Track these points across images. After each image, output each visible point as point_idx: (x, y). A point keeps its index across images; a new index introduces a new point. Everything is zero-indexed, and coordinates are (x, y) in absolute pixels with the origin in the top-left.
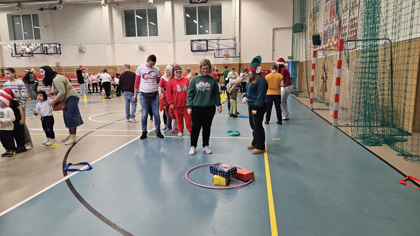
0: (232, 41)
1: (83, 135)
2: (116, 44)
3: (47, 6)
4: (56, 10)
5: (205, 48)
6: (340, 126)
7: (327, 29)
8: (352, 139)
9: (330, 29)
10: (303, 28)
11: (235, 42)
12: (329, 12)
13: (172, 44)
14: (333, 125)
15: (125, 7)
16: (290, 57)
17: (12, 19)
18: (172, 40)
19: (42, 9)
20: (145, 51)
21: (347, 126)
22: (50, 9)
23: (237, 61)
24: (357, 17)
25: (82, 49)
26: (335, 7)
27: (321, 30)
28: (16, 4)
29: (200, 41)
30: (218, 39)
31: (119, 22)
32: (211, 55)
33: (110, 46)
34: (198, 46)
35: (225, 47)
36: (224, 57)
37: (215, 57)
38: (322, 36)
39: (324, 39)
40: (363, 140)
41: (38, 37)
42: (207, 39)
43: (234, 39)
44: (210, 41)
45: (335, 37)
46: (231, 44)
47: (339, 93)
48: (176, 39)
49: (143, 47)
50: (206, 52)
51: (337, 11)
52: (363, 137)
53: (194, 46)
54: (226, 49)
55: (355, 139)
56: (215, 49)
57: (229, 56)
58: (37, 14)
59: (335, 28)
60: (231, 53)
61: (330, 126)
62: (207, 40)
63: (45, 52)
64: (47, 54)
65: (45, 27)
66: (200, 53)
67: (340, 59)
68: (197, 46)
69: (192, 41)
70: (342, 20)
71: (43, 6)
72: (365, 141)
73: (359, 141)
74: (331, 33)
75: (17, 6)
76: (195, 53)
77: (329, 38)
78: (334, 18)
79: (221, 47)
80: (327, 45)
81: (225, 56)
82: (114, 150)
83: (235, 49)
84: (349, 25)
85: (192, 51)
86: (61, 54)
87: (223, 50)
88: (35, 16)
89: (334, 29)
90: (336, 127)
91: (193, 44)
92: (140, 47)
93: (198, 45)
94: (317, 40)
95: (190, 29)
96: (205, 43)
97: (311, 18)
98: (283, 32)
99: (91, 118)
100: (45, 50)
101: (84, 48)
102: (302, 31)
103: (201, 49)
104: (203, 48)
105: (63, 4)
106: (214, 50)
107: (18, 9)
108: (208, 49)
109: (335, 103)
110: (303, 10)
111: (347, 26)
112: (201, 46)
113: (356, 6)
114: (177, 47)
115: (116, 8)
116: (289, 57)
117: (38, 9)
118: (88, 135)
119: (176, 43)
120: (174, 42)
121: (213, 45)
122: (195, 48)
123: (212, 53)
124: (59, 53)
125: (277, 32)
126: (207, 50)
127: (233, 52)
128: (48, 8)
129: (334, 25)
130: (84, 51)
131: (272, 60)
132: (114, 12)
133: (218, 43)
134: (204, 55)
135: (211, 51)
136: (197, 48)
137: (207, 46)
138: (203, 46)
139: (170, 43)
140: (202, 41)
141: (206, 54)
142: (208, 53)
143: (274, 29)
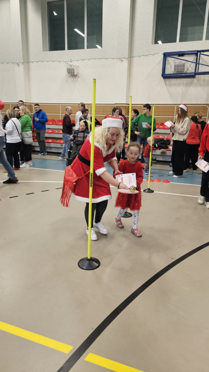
2: (32, 65)
5: (191, 70)
13: (125, 63)
18: (126, 54)
20: (77, 77)
29: (183, 56)
32: (200, 85)
33: (22, 67)
34: (178, 66)
42: (199, 50)
44: (205, 53)
48: (136, 52)
49: (73, 70)
50: (192, 79)
53: (169, 66)
62: (196, 53)
66: (179, 82)
68: (175, 66)
69: (167, 55)
76: (168, 80)
85: (164, 76)
91: (167, 61)
92: (70, 70)
93: (178, 62)
96: (193, 58)
103: (184, 69)
104: (187, 70)
108: (199, 71)
112: (184, 65)
114: (135, 70)
119: (135, 60)
120: (131, 57)
122: (170, 70)
123: (204, 80)
126: (195, 74)
134: (188, 85)
135: (202, 76)
136: (175, 69)
137: (197, 63)
138: (187, 65)
139: (123, 59)
140: (185, 56)
141: (192, 83)
142: (195, 80)
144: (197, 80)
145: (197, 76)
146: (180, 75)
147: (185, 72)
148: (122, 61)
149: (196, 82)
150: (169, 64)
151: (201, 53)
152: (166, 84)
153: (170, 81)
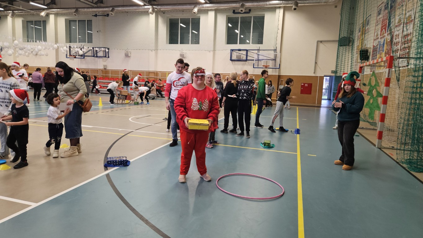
0: (272, 52)
1: (124, 134)
2: (159, 51)
3: (100, 13)
4: (108, 16)
5: (245, 58)
6: (384, 148)
7: (377, 44)
8: (397, 163)
9: (380, 44)
10: (350, 41)
11: (276, 53)
12: (380, 26)
13: (212, 53)
14: (376, 147)
15: (170, 16)
16: (334, 71)
17: (69, 23)
18: (212, 49)
19: (96, 16)
21: (393, 148)
22: (103, 15)
23: (276, 73)
24: (411, 33)
25: (128, 54)
26: (387, 21)
27: (370, 44)
28: (74, 10)
29: (240, 51)
30: (258, 50)
31: (163, 30)
33: (154, 52)
34: (238, 56)
35: (265, 58)
36: (263, 68)
37: (254, 67)
38: (371, 51)
39: (373, 55)
40: (410, 165)
41: (90, 41)
42: (248, 49)
43: (275, 50)
44: (250, 51)
45: (386, 53)
46: (271, 55)
47: (386, 113)
48: (217, 48)
49: (184, 55)
50: (245, 62)
51: (389, 25)
52: (410, 162)
53: (234, 55)
54: (266, 60)
55: (400, 163)
56: (255, 59)
57: (268, 67)
58: (92, 20)
59: (386, 43)
60: (271, 64)
61: (373, 146)
62: (247, 51)
63: (96, 55)
64: (97, 57)
65: (97, 32)
66: (239, 63)
67: (388, 76)
68: (236, 56)
69: (232, 50)
70: (395, 35)
71: (98, 13)
72: (411, 166)
73: (404, 165)
74: (381, 48)
75: (75, 12)
76: (234, 62)
77: (378, 54)
78: (385, 33)
79: (261, 58)
80: (375, 61)
82: (150, 151)
83: (275, 60)
84: (402, 41)
85: (231, 60)
86: (109, 57)
87: (263, 60)
88: (90, 22)
89: (385, 45)
90: (380, 149)
91: (233, 53)
92: (181, 55)
93: (238, 54)
94: (364, 55)
95: (231, 38)
96: (245, 53)
97: (360, 31)
98: (328, 45)
99: (131, 119)
100: (96, 53)
101: (130, 53)
102: (349, 45)
104: (243, 57)
105: (115, 11)
106: (253, 60)
107: (75, 15)
108: (248, 59)
109: (380, 123)
110: (351, 23)
111: (399, 42)
112: (240, 56)
113: (412, 21)
114: (216, 57)
115: (162, 17)
116: (332, 71)
117: (93, 16)
118: (128, 135)
119: (217, 52)
120: (214, 50)
121: (253, 55)
122: (234, 58)
123: (251, 63)
124: (107, 56)
125: (321, 46)
126: (246, 60)
127: (273, 63)
128: (101, 14)
129: (384, 41)
130: (129, 55)
131: (314, 73)
132: (160, 20)
133: (258, 53)
134: (243, 65)
135: (250, 61)
137: (247, 56)
138: (242, 55)
139: (210, 51)
141: (245, 64)
142: (247, 62)
143: (318, 42)
146: (239, 60)
147: (241, 59)
149: (248, 64)
150: (234, 54)
151: (249, 51)
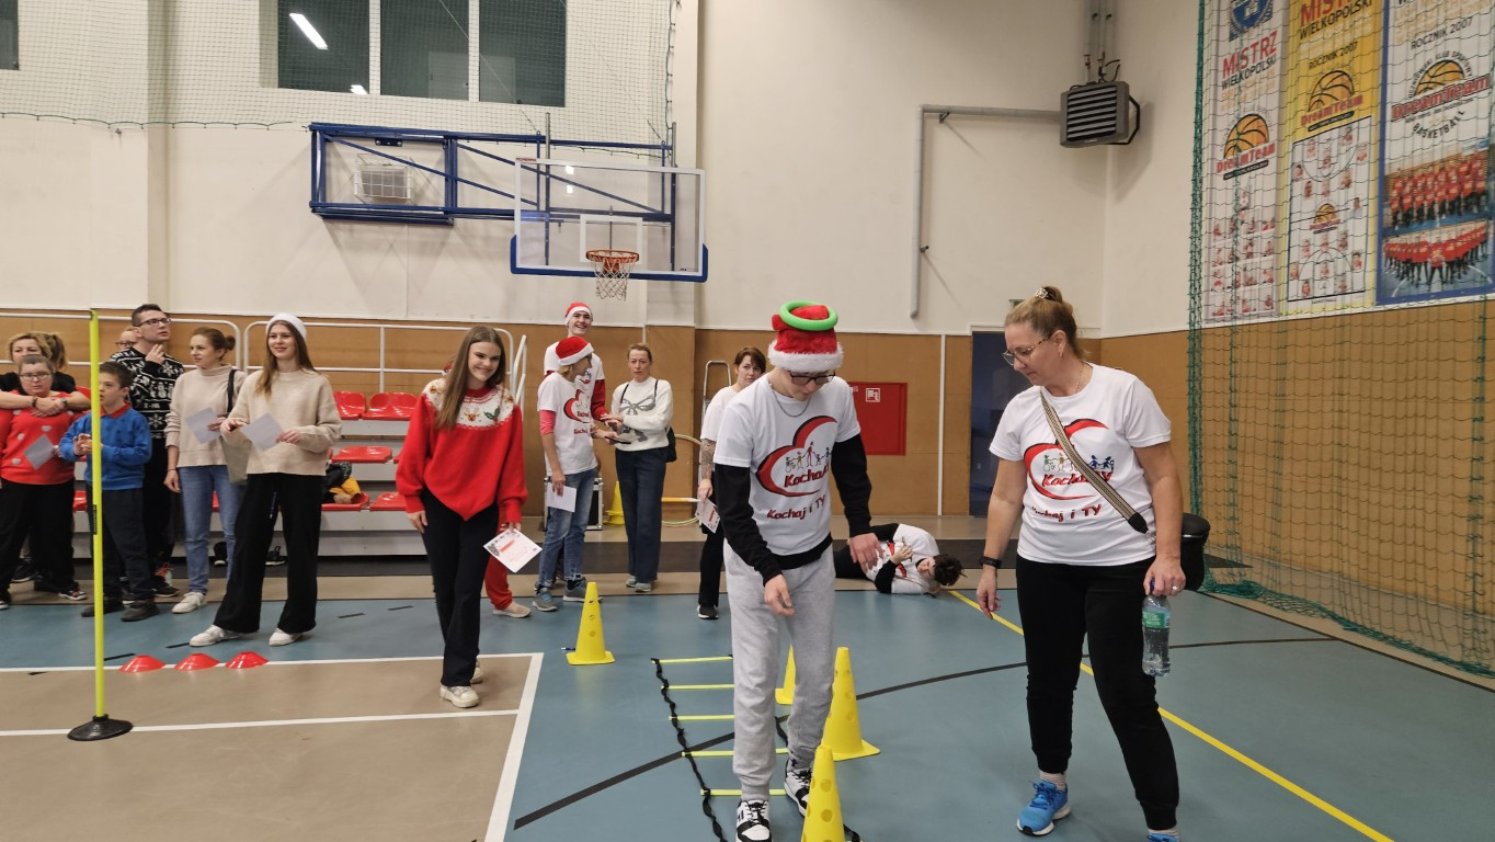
0: (647, 162)
5: (433, 193)
11: (668, 169)
13: (136, 147)
23: (678, 313)
29: (394, 143)
30: (538, 140)
32: (476, 255)
34: (377, 178)
36: (591, 274)
37: (515, 270)
42: (452, 132)
43: (664, 147)
44: (473, 144)
46: (639, 185)
50: (439, 228)
53: (344, 175)
54: (603, 213)
56: (517, 206)
57: (625, 268)
60: (643, 245)
62: (449, 141)
66: (391, 237)
68: (366, 178)
69: (326, 134)
76: (343, 229)
79: (565, 196)
81: (599, 267)
83: (671, 219)
85: (323, 210)
87: (584, 217)
91: (330, 157)
93: (378, 166)
96: (431, 155)
98: (987, 138)
103: (401, 191)
104: (419, 192)
106: (506, 213)
112: (399, 179)
119: (189, 139)
120: (164, 117)
121: (499, 178)
122: (347, 188)
123: (487, 239)
125: (943, 137)
126: (446, 216)
127: (655, 238)
131: (915, 316)
133: (542, 165)
134: (423, 250)
135: (478, 224)
136: (366, 189)
137: (452, 179)
138: (415, 178)
139: (121, 127)
140: (404, 145)
141: (443, 244)
142: (453, 236)
143: (926, 111)
144: (463, 237)
145: (459, 222)
146: (389, 212)
147: (409, 203)
148: (119, 132)
149: (460, 241)
150: (344, 167)
151: (460, 142)
152: (336, 242)
153: (351, 231)
